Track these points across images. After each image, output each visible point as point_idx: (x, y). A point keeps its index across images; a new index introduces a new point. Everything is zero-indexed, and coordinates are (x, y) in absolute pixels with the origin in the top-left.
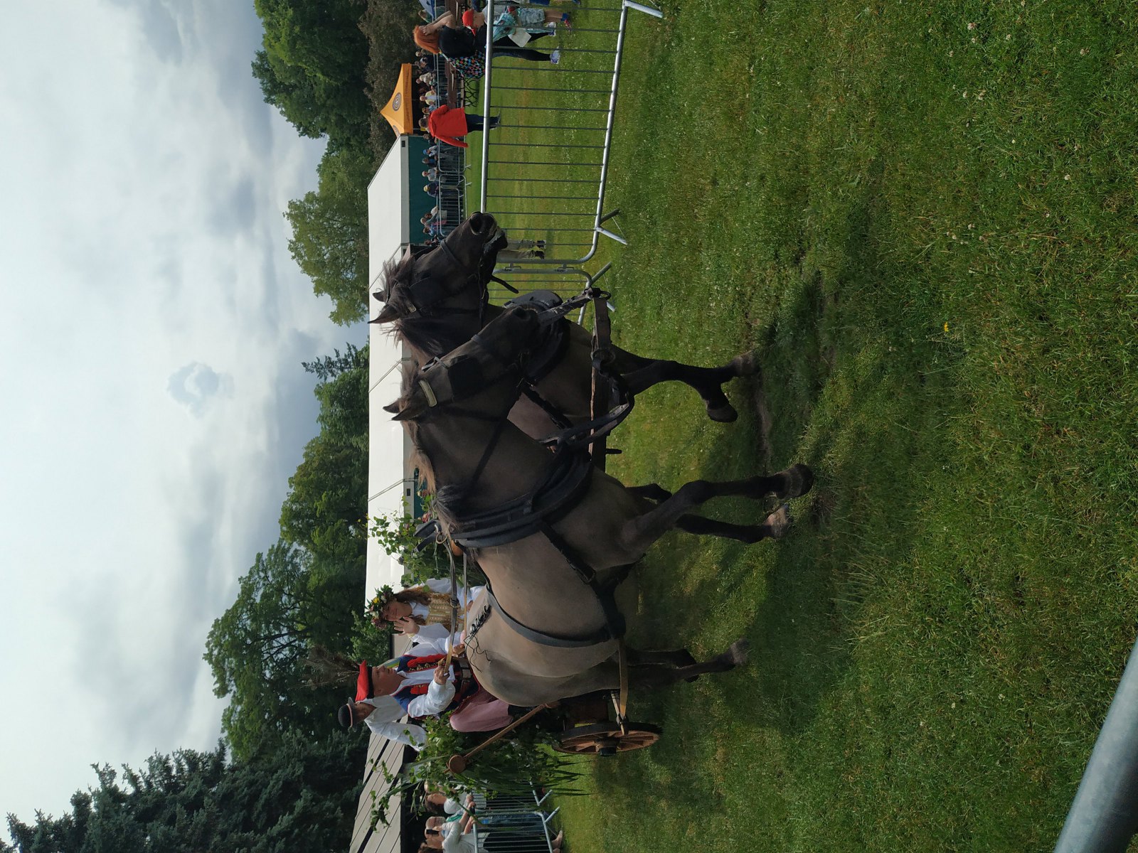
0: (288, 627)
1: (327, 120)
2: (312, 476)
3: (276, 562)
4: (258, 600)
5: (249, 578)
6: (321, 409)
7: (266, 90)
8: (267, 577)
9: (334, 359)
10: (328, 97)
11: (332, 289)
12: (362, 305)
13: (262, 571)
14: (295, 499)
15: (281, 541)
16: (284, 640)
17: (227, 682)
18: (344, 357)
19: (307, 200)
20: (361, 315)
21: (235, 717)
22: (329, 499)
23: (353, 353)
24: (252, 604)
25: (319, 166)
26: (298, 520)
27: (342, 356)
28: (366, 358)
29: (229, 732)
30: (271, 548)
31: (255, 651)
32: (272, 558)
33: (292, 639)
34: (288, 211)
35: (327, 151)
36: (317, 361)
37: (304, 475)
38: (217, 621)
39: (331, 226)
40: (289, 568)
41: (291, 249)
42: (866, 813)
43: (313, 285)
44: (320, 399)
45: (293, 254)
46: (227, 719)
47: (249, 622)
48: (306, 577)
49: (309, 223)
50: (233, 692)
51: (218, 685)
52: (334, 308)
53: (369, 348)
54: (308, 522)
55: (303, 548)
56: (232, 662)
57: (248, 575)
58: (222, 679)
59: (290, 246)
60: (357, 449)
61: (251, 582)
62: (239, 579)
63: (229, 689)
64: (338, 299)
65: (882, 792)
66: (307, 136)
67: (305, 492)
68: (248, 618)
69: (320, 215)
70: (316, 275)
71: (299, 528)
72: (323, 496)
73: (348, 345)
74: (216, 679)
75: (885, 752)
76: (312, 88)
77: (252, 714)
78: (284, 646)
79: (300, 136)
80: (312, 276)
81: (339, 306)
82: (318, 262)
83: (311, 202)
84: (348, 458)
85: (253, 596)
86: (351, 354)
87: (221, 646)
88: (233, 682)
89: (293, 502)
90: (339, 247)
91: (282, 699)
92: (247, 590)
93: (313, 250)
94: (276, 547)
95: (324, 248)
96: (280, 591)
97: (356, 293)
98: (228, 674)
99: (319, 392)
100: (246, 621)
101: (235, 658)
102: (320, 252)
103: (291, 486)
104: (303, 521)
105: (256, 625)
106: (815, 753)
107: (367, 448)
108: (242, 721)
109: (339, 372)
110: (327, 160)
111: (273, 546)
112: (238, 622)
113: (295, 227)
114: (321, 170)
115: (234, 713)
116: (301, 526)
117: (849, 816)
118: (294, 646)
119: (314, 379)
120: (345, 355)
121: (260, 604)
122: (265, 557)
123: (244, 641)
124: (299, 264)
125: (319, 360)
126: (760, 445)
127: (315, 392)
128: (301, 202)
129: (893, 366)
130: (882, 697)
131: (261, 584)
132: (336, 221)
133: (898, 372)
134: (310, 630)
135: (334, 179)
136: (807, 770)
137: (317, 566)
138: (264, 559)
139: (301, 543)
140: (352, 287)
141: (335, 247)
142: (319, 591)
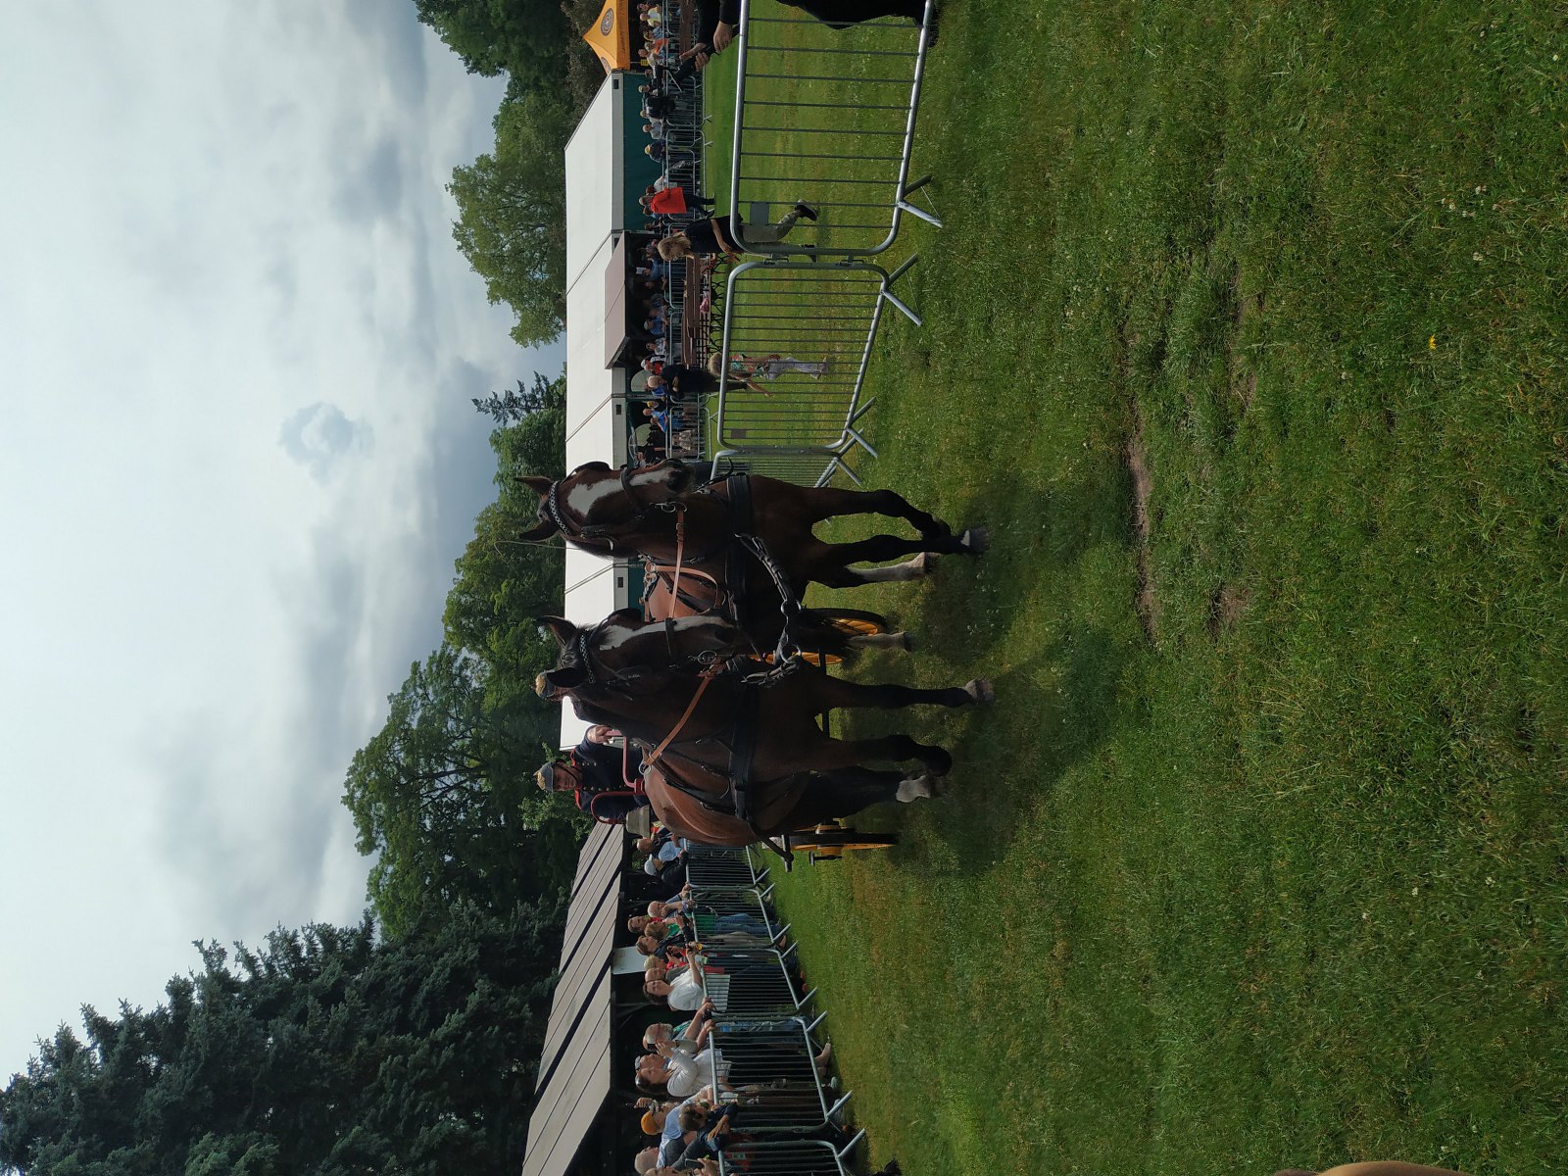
0: (456, 763)
1: (507, 50)
2: (487, 558)
3: (438, 674)
4: (414, 726)
5: (403, 695)
6: (499, 465)
7: (420, 4)
8: (427, 695)
9: (517, 394)
10: (509, 18)
11: (514, 295)
12: (557, 319)
13: (420, 686)
14: (465, 589)
15: (445, 645)
16: (450, 780)
17: (374, 835)
18: (530, 392)
19: (478, 167)
20: (554, 334)
21: (385, 881)
22: (511, 590)
23: (544, 386)
24: (406, 731)
25: (496, 117)
26: (468, 618)
27: (528, 391)
28: (561, 393)
29: (376, 901)
30: (431, 655)
31: (411, 793)
32: (434, 669)
33: (461, 779)
34: (453, 183)
35: (507, 96)
36: (493, 398)
37: (477, 556)
38: (359, 752)
39: (513, 205)
40: (457, 683)
41: (456, 236)
42: (1273, 1037)
43: (487, 288)
44: (498, 450)
45: (460, 243)
46: (374, 884)
47: (402, 755)
48: (480, 695)
49: (481, 200)
50: (381, 849)
51: (362, 838)
52: (517, 323)
53: (565, 381)
54: (482, 620)
55: (475, 656)
56: (382, 807)
57: (401, 691)
58: (367, 830)
59: (455, 231)
61: (405, 701)
62: (389, 697)
63: (377, 844)
64: (522, 310)
65: (1298, 1009)
66: (478, 73)
67: (478, 579)
68: (402, 750)
69: (497, 189)
70: (491, 275)
71: (470, 628)
72: (503, 586)
73: (537, 375)
74: (359, 830)
75: (1306, 953)
77: (407, 878)
78: (449, 788)
79: (468, 72)
80: (486, 276)
81: (523, 319)
82: (493, 255)
83: (485, 171)
85: (408, 720)
86: (541, 388)
87: (366, 786)
88: (381, 835)
89: (462, 593)
90: (524, 235)
91: (448, 858)
92: (400, 713)
93: (488, 238)
94: (438, 654)
95: (502, 236)
96: (444, 713)
97: (547, 304)
98: (375, 823)
99: (496, 441)
100: (399, 753)
101: (384, 802)
102: (498, 242)
103: (458, 571)
104: (475, 619)
105: (413, 758)
106: (1200, 951)
108: (394, 887)
109: (525, 413)
110: (506, 108)
111: (435, 653)
112: (388, 754)
113: (461, 203)
114: (499, 123)
115: (383, 876)
116: (472, 625)
117: (1248, 1039)
118: (465, 788)
119: (489, 423)
120: (533, 390)
121: (417, 731)
122: (423, 667)
123: (396, 781)
124: (468, 257)
125: (496, 396)
126: (1134, 519)
127: (491, 440)
128: (470, 169)
129: (1346, 402)
130: (1304, 877)
131: (419, 703)
132: (520, 197)
133: (1353, 411)
134: (486, 767)
135: (516, 137)
136: (1188, 974)
137: (493, 681)
138: (422, 670)
139: (473, 649)
140: (542, 293)
141: (518, 235)
142: (498, 715)
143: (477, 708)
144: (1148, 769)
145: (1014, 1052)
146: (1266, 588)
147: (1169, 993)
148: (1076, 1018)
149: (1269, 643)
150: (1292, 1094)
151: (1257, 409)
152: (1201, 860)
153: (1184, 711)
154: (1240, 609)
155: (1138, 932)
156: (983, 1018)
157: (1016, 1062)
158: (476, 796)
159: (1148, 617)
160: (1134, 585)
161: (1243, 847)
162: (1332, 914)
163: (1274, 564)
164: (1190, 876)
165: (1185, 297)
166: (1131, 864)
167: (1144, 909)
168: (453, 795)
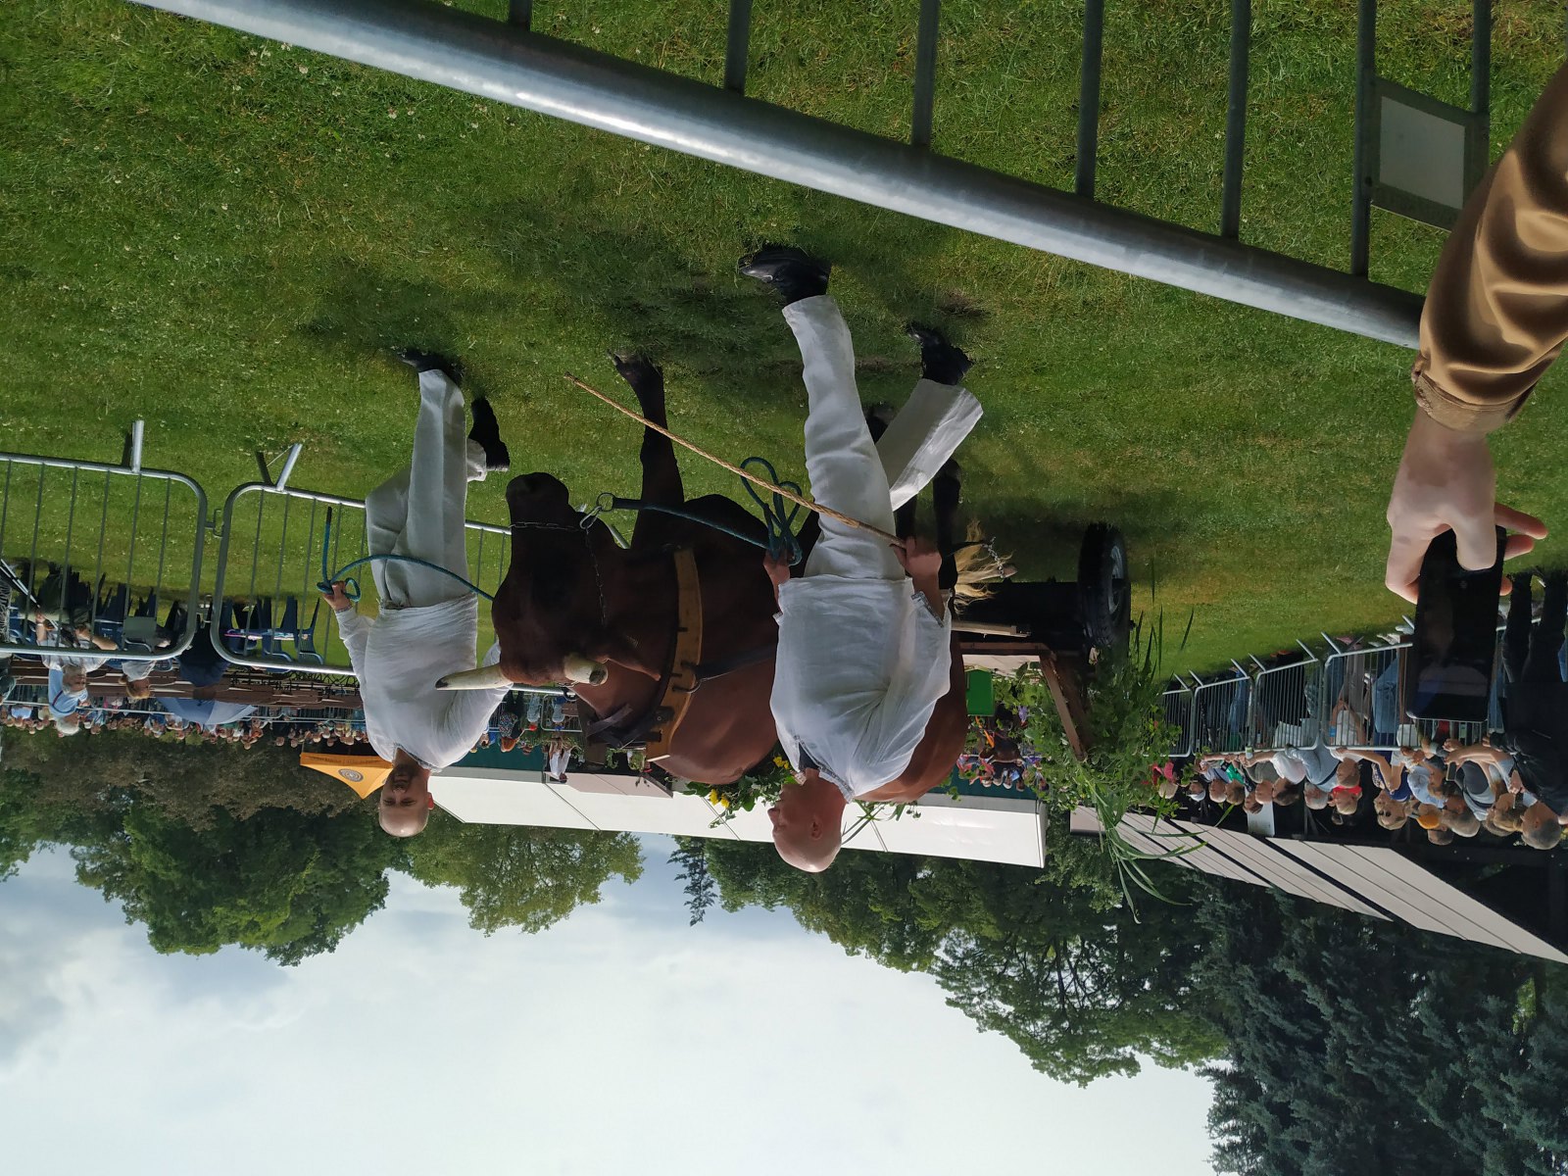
0: (1050, 970)
8: (980, 993)
13: (971, 999)
14: (875, 949)
15: (931, 971)
26: (905, 947)
28: (690, 840)
40: (969, 962)
47: (1040, 1023)
53: (677, 835)
59: (531, 931)
61: (985, 1016)
90: (537, 864)
92: (996, 1021)
95: (537, 886)
98: (1108, 1056)
100: (1036, 1027)
104: (907, 940)
105: (1044, 1013)
112: (1039, 1038)
115: (1163, 1052)
122: (952, 995)
129: (795, 220)
138: (955, 996)
140: (593, 852)
141: (537, 870)
142: (1004, 924)
143: (997, 945)
144: (1100, 368)
146: (946, 279)
147: (1310, 360)
149: (996, 277)
153: (1050, 340)
154: (963, 296)
163: (926, 273)
168: (1084, 975)
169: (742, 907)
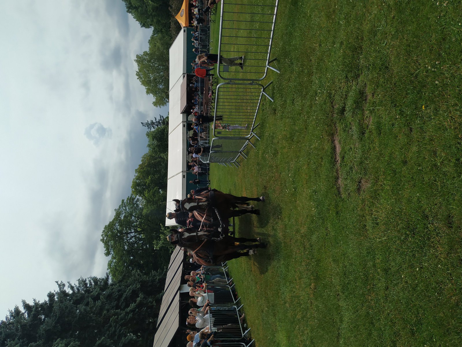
0: (134, 229)
1: (152, 21)
2: (145, 169)
3: (130, 203)
4: (122, 218)
5: (119, 209)
6: (149, 142)
7: (127, 7)
8: (126, 209)
9: (154, 121)
10: (153, 11)
11: (154, 92)
12: (166, 99)
13: (124, 207)
14: (138, 178)
15: (132, 195)
16: (133, 234)
17: (110, 250)
18: (158, 121)
19: (144, 55)
20: (165, 103)
21: (113, 264)
22: (152, 179)
23: (162, 119)
24: (120, 220)
25: (149, 40)
26: (139, 187)
27: (157, 120)
28: (167, 121)
29: (110, 270)
30: (128, 197)
31: (121, 238)
32: (128, 202)
33: (136, 234)
34: (136, 59)
35: (152, 34)
36: (147, 122)
37: (141, 169)
38: (106, 226)
39: (154, 66)
40: (135, 206)
41: (137, 75)
42: (376, 312)
43: (146, 90)
44: (148, 137)
45: (138, 77)
46: (110, 265)
47: (119, 227)
48: (142, 209)
49: (145, 64)
50: (112, 254)
51: (106, 251)
52: (154, 100)
53: (168, 117)
54: (143, 187)
55: (141, 198)
56: (112, 243)
57: (118, 208)
58: (108, 249)
59: (137, 74)
60: (163, 158)
61: (120, 211)
62: (115, 210)
63: (111, 253)
64: (156, 96)
65: (383, 304)
66: (144, 27)
67: (142, 175)
68: (118, 225)
69: (149, 61)
71: (139, 190)
72: (149, 177)
73: (160, 115)
74: (105, 249)
75: (385, 287)
76: (147, 7)
77: (119, 263)
78: (133, 237)
79: (141, 27)
80: (146, 86)
81: (156, 99)
82: (148, 80)
83: (146, 56)
84: (159, 162)
85: (120, 216)
86: (161, 119)
87: (108, 236)
88: (112, 250)
89: (137, 179)
90: (157, 75)
91: (132, 258)
92: (118, 214)
93: (146, 76)
94: (130, 197)
95: (150, 75)
96: (131, 215)
97: (164, 95)
98: (110, 247)
99: (148, 135)
101: (113, 241)
102: (149, 77)
103: (136, 173)
104: (141, 187)
105: (122, 228)
106: (354, 286)
107: (167, 158)
108: (115, 266)
109: (156, 127)
110: (152, 38)
111: (129, 197)
112: (114, 227)
113: (139, 66)
114: (150, 42)
115: (112, 263)
116: (140, 189)
117: (368, 313)
118: (137, 237)
119: (146, 129)
120: (159, 120)
121: (123, 220)
122: (125, 201)
123: (117, 234)
124: (140, 81)
125: (148, 121)
126: (336, 158)
127: (146, 134)
128: (141, 55)
129: (398, 125)
130: (385, 265)
131: (124, 212)
132: (156, 64)
133: (400, 127)
134: (143, 231)
135: (155, 46)
136: (351, 293)
137: (146, 205)
139: (140, 196)
140: (162, 92)
141: (155, 75)
142: (147, 216)
143: (141, 214)
144: (339, 232)
145: (299, 317)
146: (374, 179)
147: (345, 299)
148: (317, 307)
149: (375, 195)
150: (381, 330)
151: (372, 127)
152: (355, 259)
153: (350, 215)
154: (366, 186)
155: (336, 281)
156: (290, 306)
157: (299, 319)
158: (140, 239)
159: (339, 188)
160: (335, 178)
161: (367, 256)
162: (393, 276)
163: (376, 172)
164: (351, 264)
165: (351, 94)
166: (334, 261)
167: (338, 274)
168: (133, 239)
169: (147, 138)
